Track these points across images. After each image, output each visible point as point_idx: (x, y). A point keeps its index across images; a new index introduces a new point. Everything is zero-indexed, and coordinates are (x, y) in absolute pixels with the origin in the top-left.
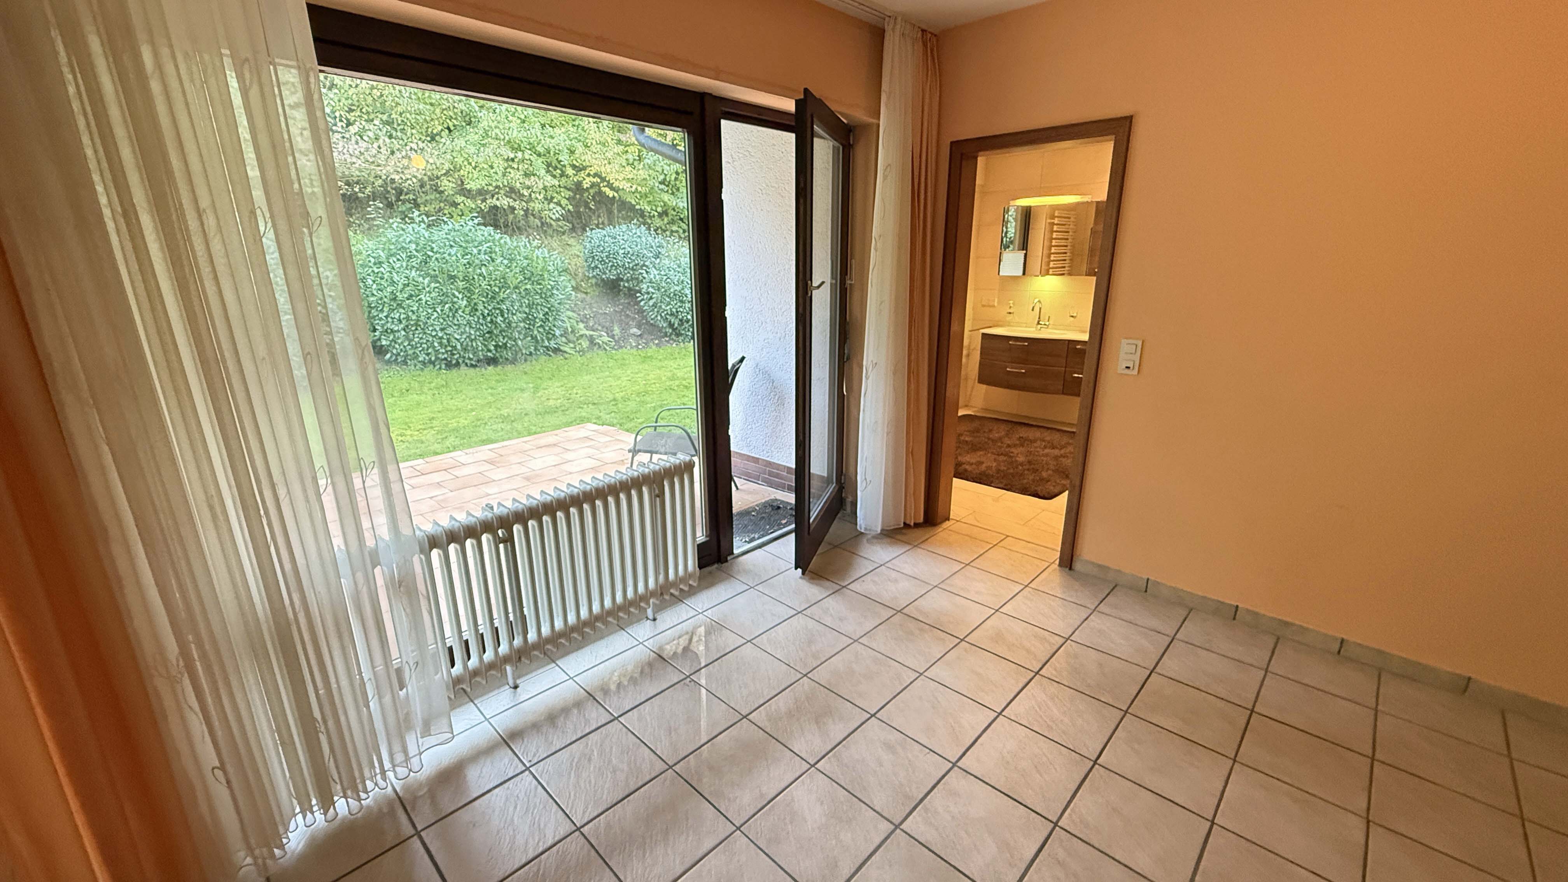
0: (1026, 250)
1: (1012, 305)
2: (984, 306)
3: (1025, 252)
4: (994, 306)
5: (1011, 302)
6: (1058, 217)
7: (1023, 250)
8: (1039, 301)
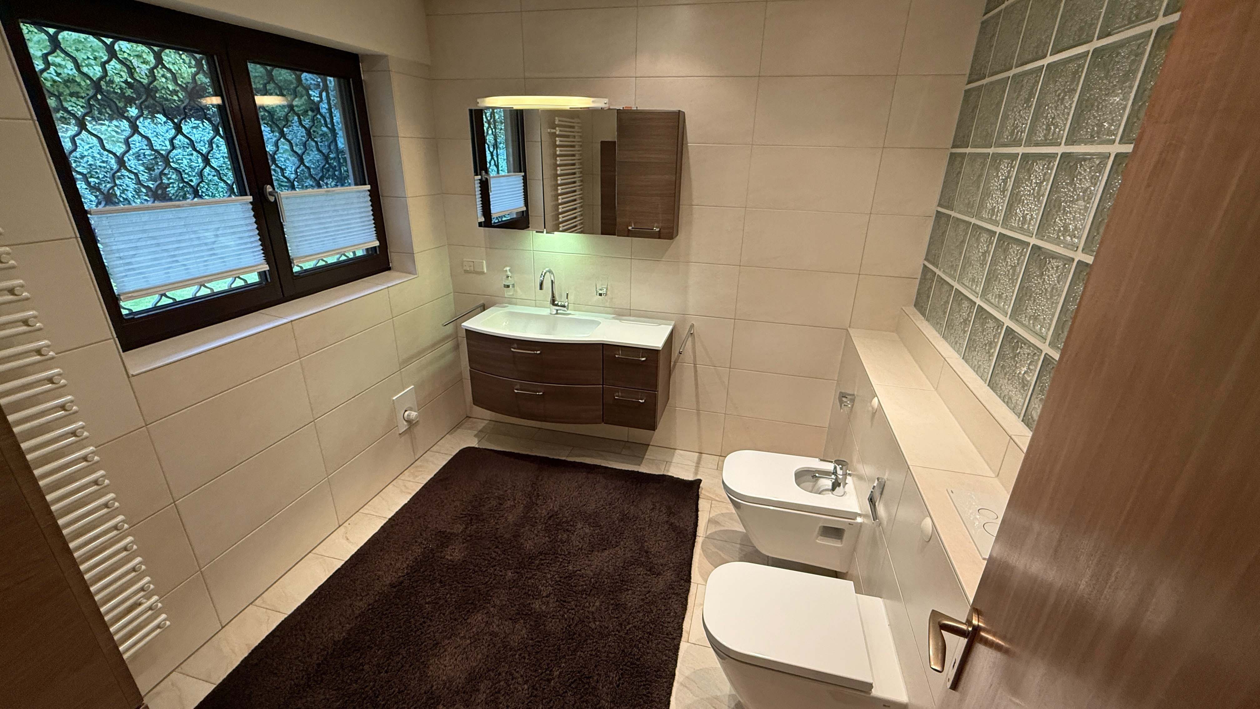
0: (525, 172)
1: (509, 273)
2: (466, 272)
3: (523, 174)
4: (483, 273)
5: (508, 269)
6: (559, 126)
7: (520, 172)
8: (550, 271)
